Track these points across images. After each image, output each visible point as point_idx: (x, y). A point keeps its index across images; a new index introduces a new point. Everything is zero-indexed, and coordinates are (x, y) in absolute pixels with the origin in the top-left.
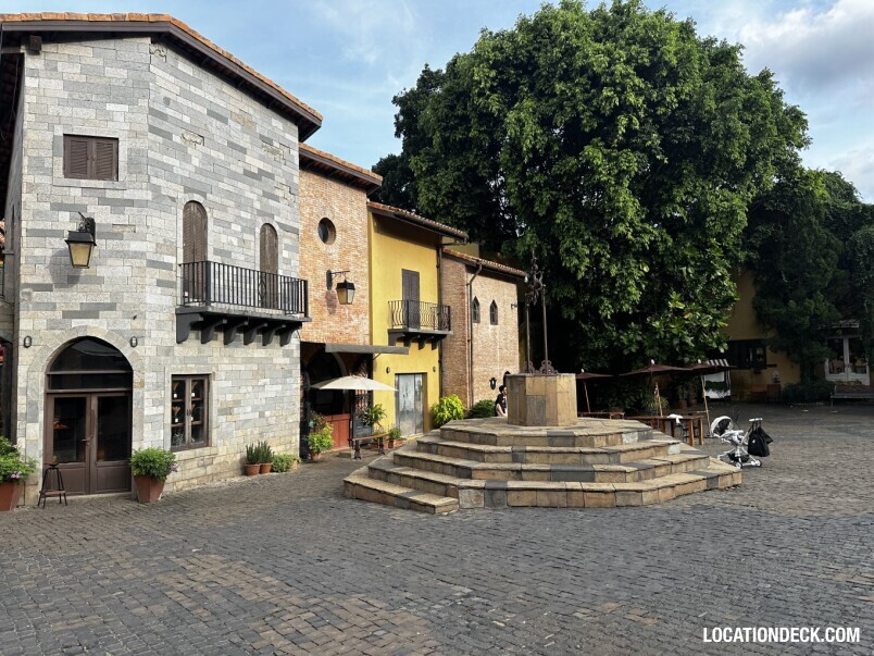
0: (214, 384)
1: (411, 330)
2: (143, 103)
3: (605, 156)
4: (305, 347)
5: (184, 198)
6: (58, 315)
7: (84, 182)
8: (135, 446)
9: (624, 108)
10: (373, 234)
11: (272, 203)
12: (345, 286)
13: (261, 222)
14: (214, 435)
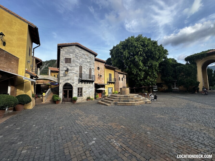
0: (83, 89)
1: (110, 82)
2: (74, 54)
3: (137, 57)
4: (95, 84)
5: (79, 65)
6: (64, 80)
7: (67, 64)
8: (73, 96)
9: (140, 51)
10: (105, 69)
11: (91, 65)
12: (101, 76)
13: (89, 68)
14: (83, 95)
